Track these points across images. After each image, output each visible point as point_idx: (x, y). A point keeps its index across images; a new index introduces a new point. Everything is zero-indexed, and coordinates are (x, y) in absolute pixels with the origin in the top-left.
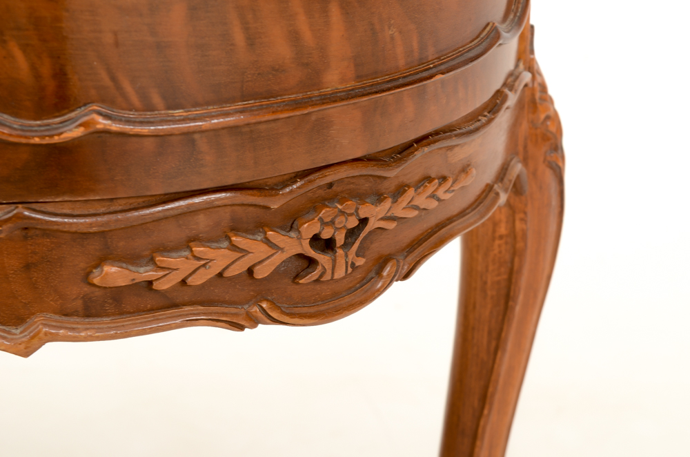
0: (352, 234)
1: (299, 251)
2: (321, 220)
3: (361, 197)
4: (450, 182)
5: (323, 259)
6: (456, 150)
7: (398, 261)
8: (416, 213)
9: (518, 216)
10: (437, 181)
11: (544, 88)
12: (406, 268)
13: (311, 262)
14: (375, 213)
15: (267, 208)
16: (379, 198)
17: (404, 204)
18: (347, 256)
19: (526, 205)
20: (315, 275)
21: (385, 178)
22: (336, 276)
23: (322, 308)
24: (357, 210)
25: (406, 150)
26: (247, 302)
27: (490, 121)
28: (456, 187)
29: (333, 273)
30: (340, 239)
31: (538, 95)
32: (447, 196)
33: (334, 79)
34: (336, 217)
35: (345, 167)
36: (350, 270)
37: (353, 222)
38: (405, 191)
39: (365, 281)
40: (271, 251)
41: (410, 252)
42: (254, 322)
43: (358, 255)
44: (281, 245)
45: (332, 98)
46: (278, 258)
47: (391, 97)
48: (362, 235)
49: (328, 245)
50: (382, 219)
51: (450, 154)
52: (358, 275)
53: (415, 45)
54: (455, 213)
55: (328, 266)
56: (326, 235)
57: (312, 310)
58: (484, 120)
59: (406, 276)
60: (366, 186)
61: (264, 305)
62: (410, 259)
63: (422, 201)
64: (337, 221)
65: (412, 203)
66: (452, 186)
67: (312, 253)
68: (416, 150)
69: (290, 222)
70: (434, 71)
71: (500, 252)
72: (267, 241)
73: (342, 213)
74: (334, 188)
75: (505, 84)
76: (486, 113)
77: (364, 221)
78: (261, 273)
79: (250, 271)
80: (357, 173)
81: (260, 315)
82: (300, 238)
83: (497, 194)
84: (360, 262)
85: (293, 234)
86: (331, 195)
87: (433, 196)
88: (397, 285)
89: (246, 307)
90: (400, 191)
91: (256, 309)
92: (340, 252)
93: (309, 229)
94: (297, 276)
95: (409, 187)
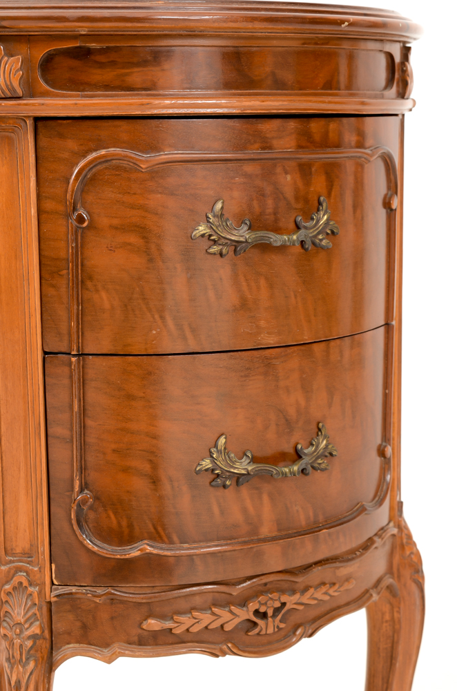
0: (277, 611)
1: (248, 618)
2: (259, 602)
3: (283, 591)
4: (337, 586)
5: (261, 622)
6: (341, 569)
7: (305, 627)
8: (316, 602)
9: (396, 610)
10: (328, 585)
11: (409, 537)
12: (310, 631)
13: (255, 624)
14: (291, 600)
15: (231, 594)
16: (294, 592)
17: (308, 596)
18: (274, 622)
19: (399, 603)
20: (256, 631)
21: (297, 582)
22: (268, 632)
23: (261, 649)
24: (279, 598)
25: (308, 567)
26: (221, 643)
27: (362, 555)
28: (342, 589)
29: (266, 631)
30: (270, 613)
31: (405, 541)
32: (336, 594)
33: (265, 531)
34: (268, 601)
35: (272, 575)
36: (276, 630)
37: (277, 604)
38: (309, 589)
39: (286, 636)
40: (233, 617)
41: (313, 623)
42: (224, 654)
43: (281, 621)
44: (238, 614)
45: (265, 540)
46: (237, 621)
47: (298, 541)
48: (283, 611)
49: (264, 616)
50: (295, 604)
51: (337, 571)
52: (282, 633)
53: (311, 514)
54: (342, 604)
55: (264, 627)
56: (262, 610)
57: (256, 650)
58: (358, 553)
59: (311, 635)
60: (286, 586)
61: (230, 645)
62: (313, 626)
63: (319, 595)
64: (268, 603)
65: (313, 596)
66: (339, 588)
67: (254, 619)
68: (314, 568)
69: (243, 603)
70: (322, 527)
71: (386, 630)
72: (231, 612)
73: (271, 599)
74: (268, 586)
75: (376, 535)
76: (361, 550)
77: (284, 604)
78: (228, 628)
79: (222, 626)
80: (279, 579)
81: (227, 650)
82: (248, 611)
83: (371, 595)
84: (282, 625)
85: (245, 609)
86: (265, 589)
87: (326, 593)
88: (305, 640)
89: (220, 645)
90: (306, 589)
91: (225, 647)
92: (270, 619)
93: (253, 606)
94: (248, 631)
95: (311, 587)
